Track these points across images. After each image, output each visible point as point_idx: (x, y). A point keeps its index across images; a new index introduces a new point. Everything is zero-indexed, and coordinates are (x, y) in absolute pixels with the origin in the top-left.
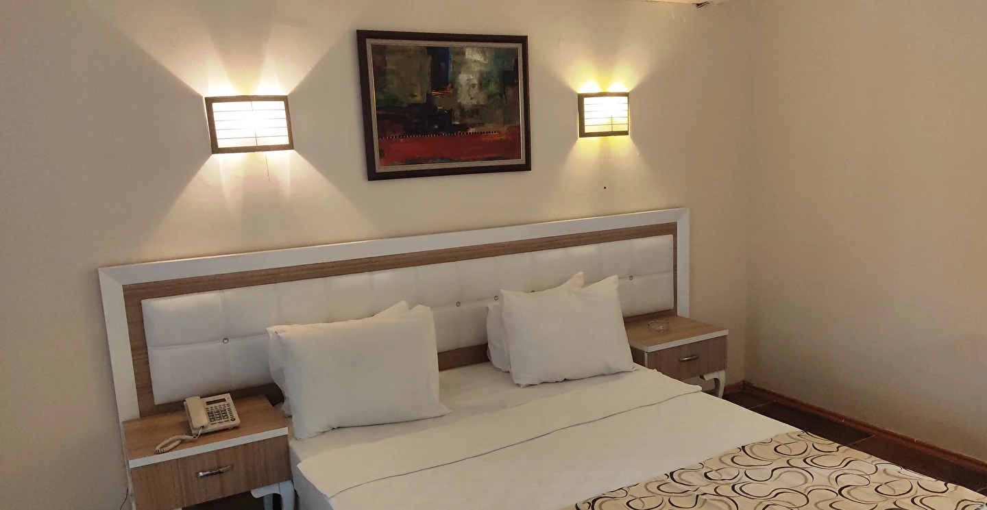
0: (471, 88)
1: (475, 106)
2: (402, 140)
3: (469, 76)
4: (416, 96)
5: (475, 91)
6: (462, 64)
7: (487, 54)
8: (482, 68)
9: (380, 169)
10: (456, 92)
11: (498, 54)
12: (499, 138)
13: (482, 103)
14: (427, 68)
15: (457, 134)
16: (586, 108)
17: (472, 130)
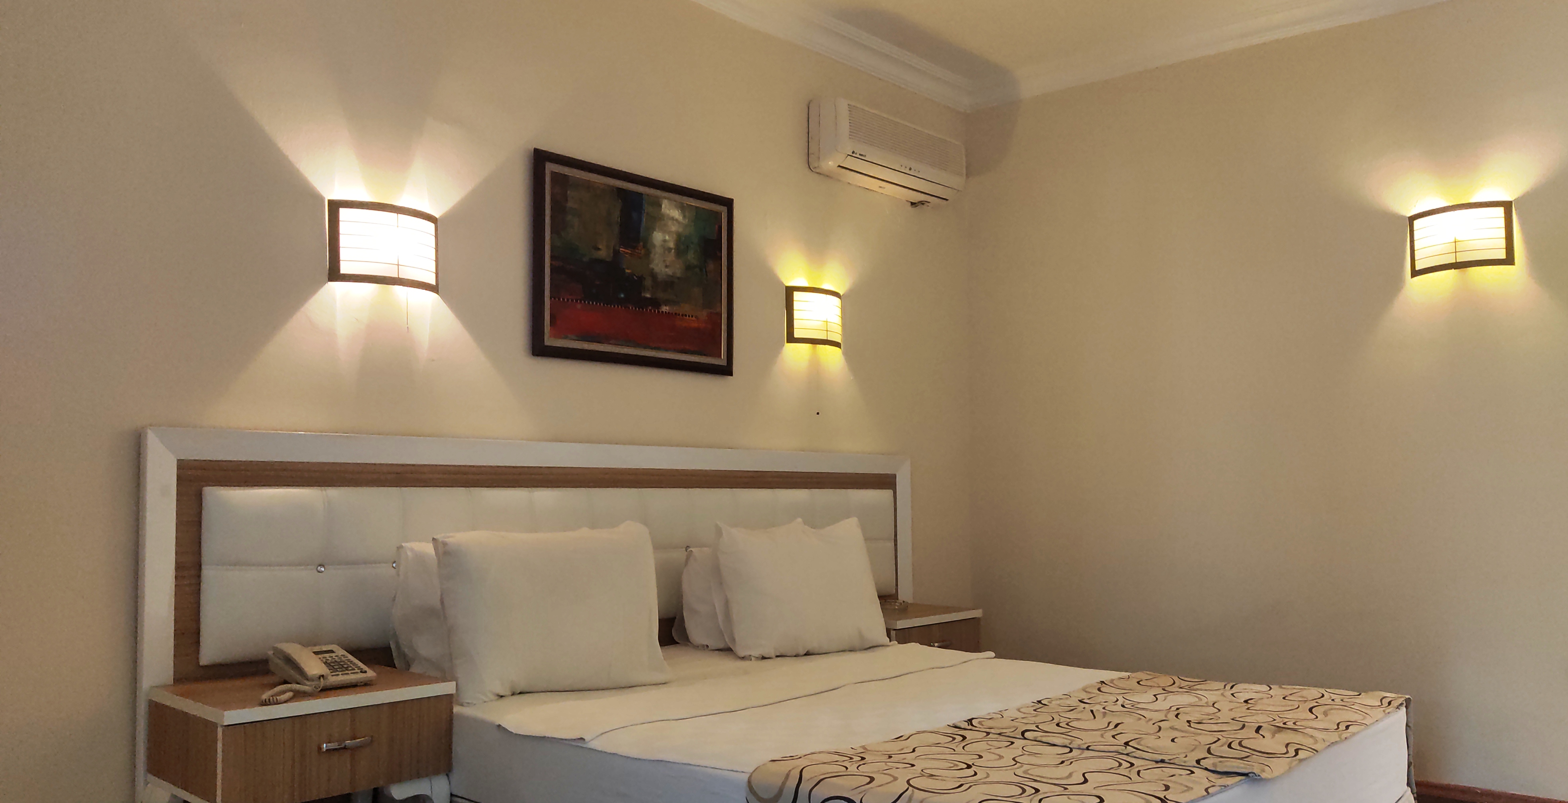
0: (666, 252)
1: (669, 276)
2: (579, 306)
3: (665, 237)
4: (599, 249)
5: (671, 257)
6: (658, 219)
7: (687, 214)
8: (681, 230)
9: (549, 341)
10: (648, 253)
11: (699, 216)
12: (696, 325)
13: (678, 275)
14: (616, 215)
15: (646, 310)
16: (796, 306)
17: (665, 309)
